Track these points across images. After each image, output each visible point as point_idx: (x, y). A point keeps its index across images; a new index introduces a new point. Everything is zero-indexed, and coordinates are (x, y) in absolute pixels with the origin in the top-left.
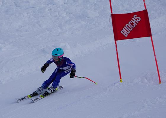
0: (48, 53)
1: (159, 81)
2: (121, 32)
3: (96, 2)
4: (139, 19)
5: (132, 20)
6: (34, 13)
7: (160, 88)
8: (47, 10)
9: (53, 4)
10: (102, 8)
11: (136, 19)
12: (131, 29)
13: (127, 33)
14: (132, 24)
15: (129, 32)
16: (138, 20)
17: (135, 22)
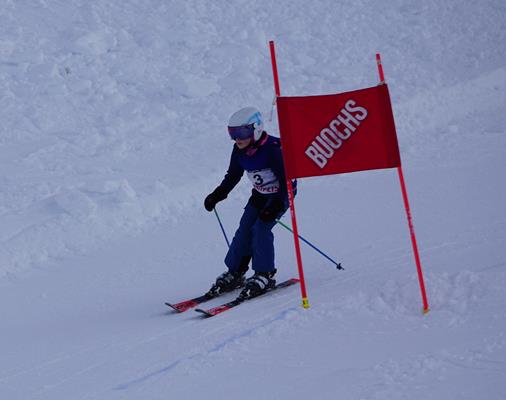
0: (68, 213)
1: (422, 305)
2: (308, 152)
3: (208, 48)
4: (361, 114)
6: (16, 83)
8: (55, 72)
9: (74, 54)
10: (230, 68)
12: (336, 143)
14: (341, 128)
15: (332, 153)
16: (358, 116)
17: (351, 122)
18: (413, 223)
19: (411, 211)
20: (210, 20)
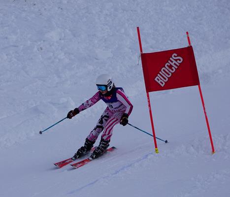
0: (43, 113)
1: (211, 150)
2: (156, 79)
3: (106, 37)
4: (180, 60)
6: (17, 55)
7: (214, 160)
8: (36, 49)
9: (44, 41)
10: (117, 46)
11: (176, 60)
13: (164, 80)
15: (167, 79)
16: (178, 61)
17: (175, 64)
18: (206, 111)
19: (205, 106)
20: (106, 25)
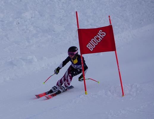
0: (16, 65)
1: (122, 94)
2: (87, 46)
3: (61, 17)
4: (104, 34)
5: (97, 35)
6: (3, 27)
7: (123, 101)
8: (15, 23)
9: (21, 18)
10: (68, 23)
11: (101, 34)
12: (96, 43)
13: (93, 47)
16: (103, 35)
17: (101, 37)
18: (119, 68)
19: (119, 65)
20: (63, 9)
